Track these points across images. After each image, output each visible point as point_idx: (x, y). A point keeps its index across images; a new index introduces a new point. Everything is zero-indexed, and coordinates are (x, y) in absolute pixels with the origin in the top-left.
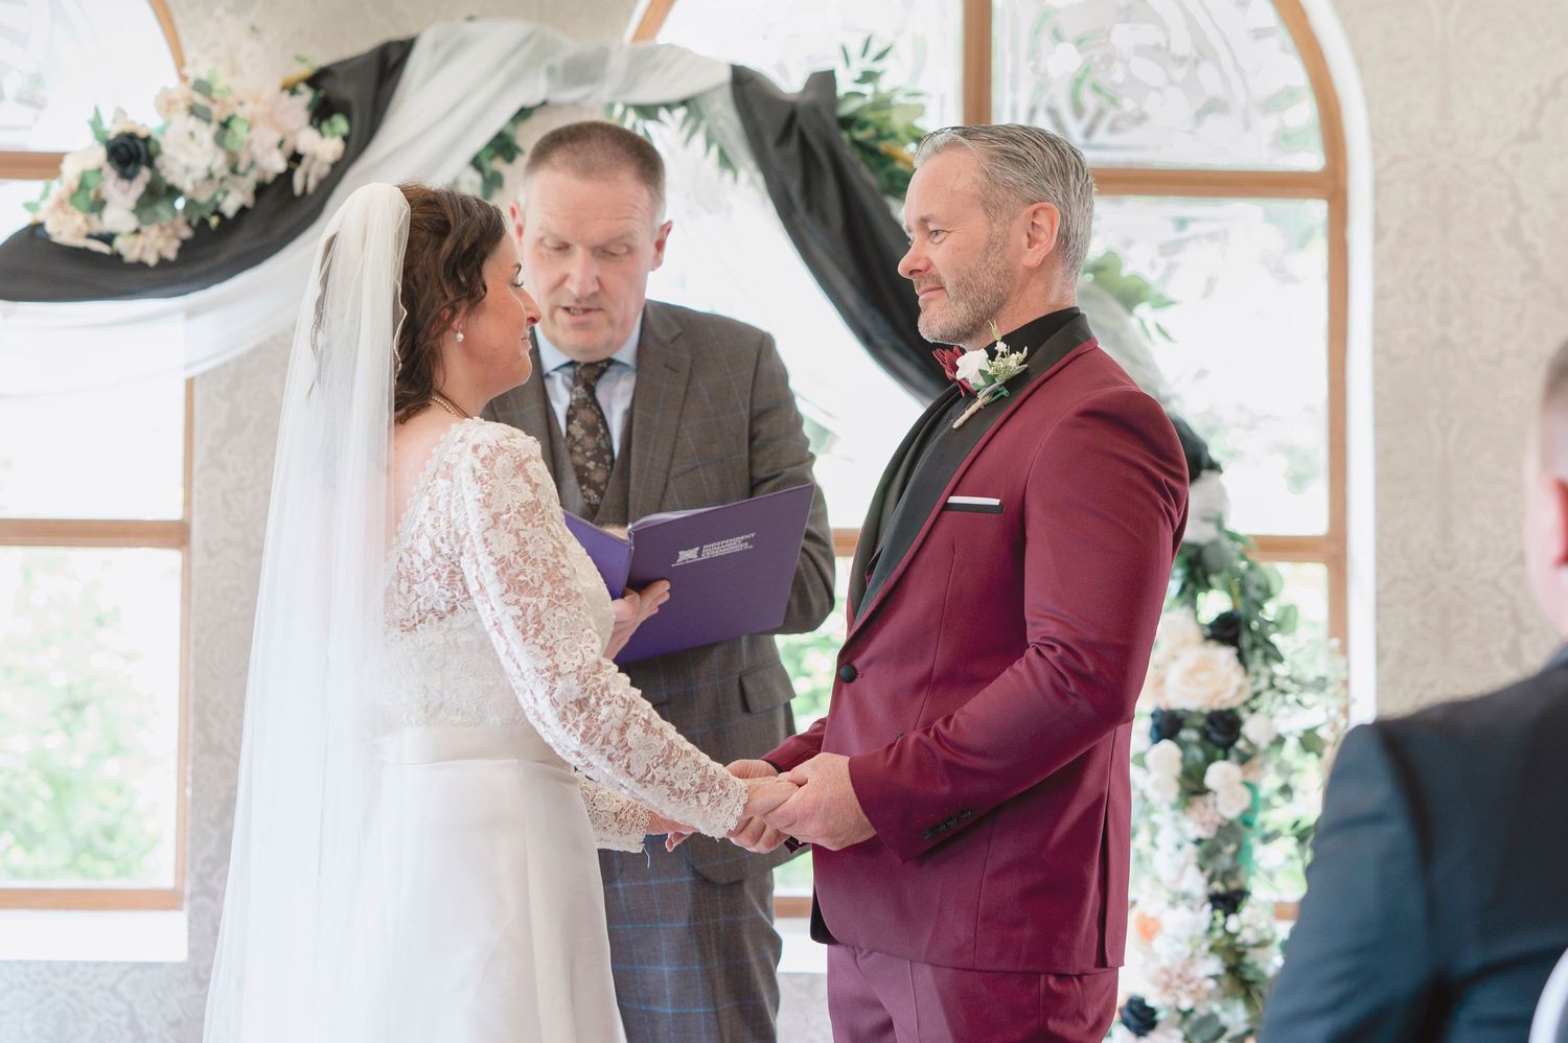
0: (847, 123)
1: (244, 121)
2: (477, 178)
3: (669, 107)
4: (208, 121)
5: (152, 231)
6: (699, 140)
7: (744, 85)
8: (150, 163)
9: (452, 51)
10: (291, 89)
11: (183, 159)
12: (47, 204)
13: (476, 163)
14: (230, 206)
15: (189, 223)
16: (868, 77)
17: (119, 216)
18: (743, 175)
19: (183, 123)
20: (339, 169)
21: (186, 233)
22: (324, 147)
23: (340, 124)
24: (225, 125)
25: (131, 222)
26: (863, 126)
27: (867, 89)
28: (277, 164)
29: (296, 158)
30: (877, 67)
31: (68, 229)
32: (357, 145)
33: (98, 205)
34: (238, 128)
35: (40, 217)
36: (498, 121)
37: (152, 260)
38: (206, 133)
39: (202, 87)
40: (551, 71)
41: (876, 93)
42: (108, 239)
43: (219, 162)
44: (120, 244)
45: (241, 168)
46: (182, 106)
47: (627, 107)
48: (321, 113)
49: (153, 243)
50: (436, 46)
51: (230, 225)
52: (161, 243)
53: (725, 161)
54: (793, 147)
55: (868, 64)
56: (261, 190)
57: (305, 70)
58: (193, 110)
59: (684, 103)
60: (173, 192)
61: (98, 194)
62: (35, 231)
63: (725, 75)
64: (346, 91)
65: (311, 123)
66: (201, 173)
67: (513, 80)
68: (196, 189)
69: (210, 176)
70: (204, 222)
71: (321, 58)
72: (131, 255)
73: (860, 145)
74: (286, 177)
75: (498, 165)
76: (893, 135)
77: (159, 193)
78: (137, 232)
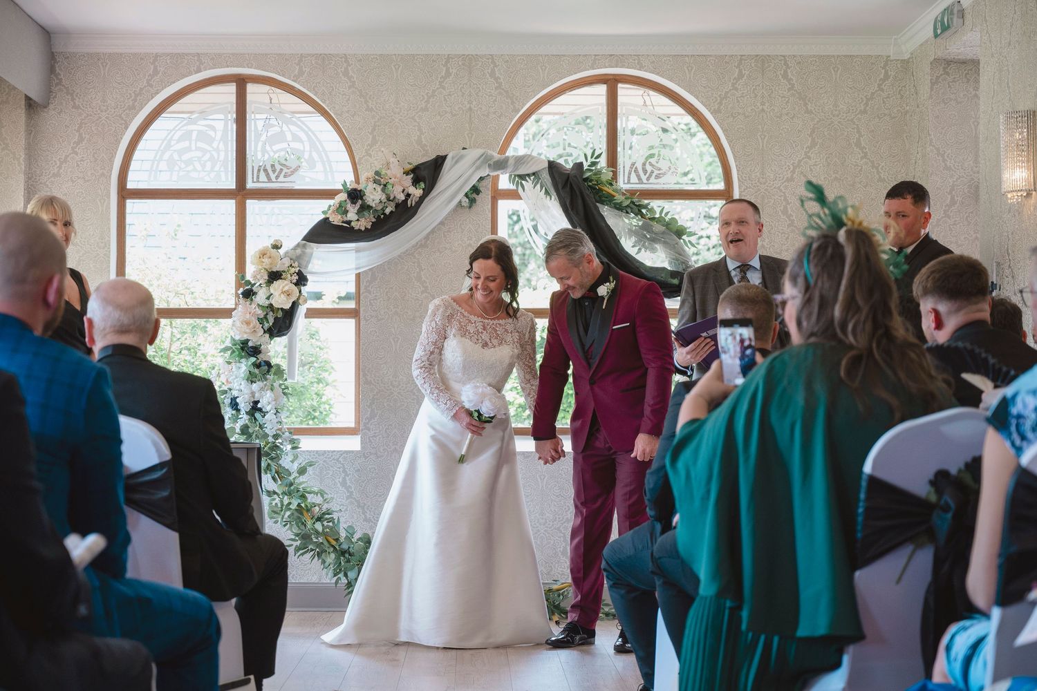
0: (586, 180)
1: (391, 184)
2: (467, 200)
3: (528, 175)
4: (380, 185)
5: (363, 220)
6: (538, 186)
7: (553, 167)
8: (362, 199)
9: (458, 160)
10: (407, 173)
11: (372, 197)
12: (330, 212)
13: (466, 195)
14: (388, 211)
15: (374, 217)
16: (594, 164)
17: (352, 216)
18: (553, 198)
19: (371, 186)
20: (422, 199)
21: (374, 220)
22: (417, 192)
23: (423, 185)
24: (385, 185)
25: (356, 218)
26: (591, 181)
27: (593, 168)
28: (402, 197)
29: (408, 195)
30: (597, 160)
31: (336, 220)
32: (427, 192)
33: (346, 212)
34: (389, 186)
35: (328, 216)
36: (473, 181)
37: (363, 229)
38: (379, 188)
39: (377, 173)
40: (489, 165)
41: (596, 169)
42: (349, 222)
43: (384, 198)
44: (353, 224)
45: (391, 198)
46: (371, 180)
47: (515, 176)
48: (415, 182)
49: (363, 224)
50: (453, 158)
51: (388, 217)
52: (365, 224)
53: (547, 193)
54: (568, 189)
55: (593, 160)
56: (397, 206)
57: (411, 167)
58: (375, 181)
59: (534, 174)
60: (369, 207)
61: (345, 209)
62: (325, 222)
63: (546, 165)
64: (424, 173)
65: (413, 183)
66: (378, 201)
67: (478, 168)
68: (376, 206)
69: (381, 202)
70: (379, 216)
71: (415, 163)
72: (357, 228)
73: (589, 186)
74: (406, 200)
75: (474, 195)
76: (602, 183)
77: (365, 208)
78: (358, 220)
